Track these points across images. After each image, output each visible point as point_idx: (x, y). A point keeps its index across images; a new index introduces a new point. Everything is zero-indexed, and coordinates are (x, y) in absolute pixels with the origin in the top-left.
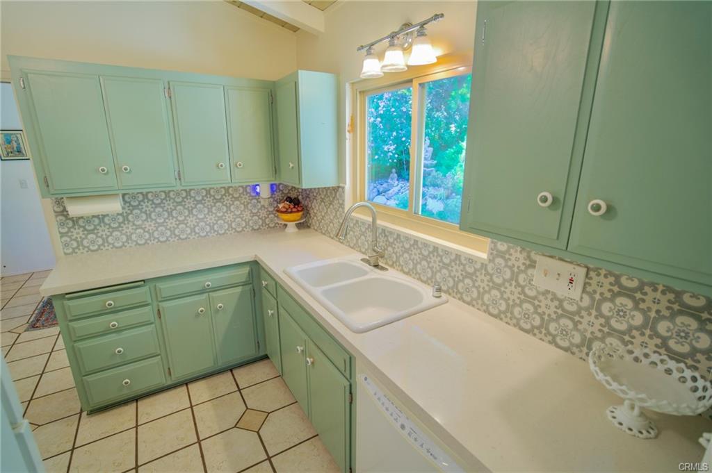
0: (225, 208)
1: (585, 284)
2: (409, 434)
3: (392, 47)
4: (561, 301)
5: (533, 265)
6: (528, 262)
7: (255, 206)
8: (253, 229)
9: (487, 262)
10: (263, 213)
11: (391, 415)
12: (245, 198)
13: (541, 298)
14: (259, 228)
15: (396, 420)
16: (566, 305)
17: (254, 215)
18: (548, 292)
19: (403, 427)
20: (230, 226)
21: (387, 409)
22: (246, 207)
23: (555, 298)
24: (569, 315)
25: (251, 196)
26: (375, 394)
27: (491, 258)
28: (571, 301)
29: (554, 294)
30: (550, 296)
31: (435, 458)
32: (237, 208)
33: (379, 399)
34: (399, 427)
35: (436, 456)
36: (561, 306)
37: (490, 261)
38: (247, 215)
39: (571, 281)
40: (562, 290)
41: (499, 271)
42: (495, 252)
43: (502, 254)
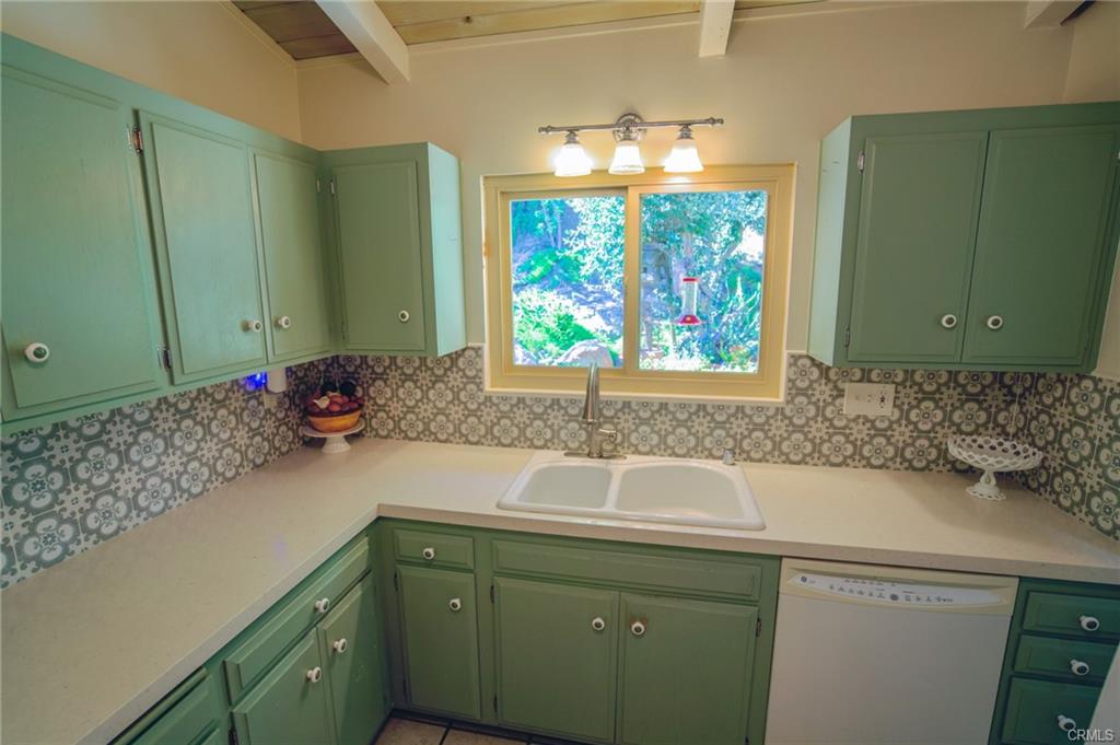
0: (199, 429)
1: (896, 398)
2: (908, 599)
3: (627, 142)
4: (873, 422)
5: (841, 394)
6: (835, 393)
7: (254, 414)
8: (256, 466)
9: (785, 405)
10: (269, 427)
11: (871, 595)
12: (237, 400)
13: (852, 425)
14: (266, 461)
15: (880, 596)
16: (878, 424)
17: (254, 432)
18: (859, 417)
19: (894, 597)
20: (213, 470)
21: (861, 593)
22: (239, 418)
23: (866, 419)
24: (881, 432)
25: (246, 392)
26: (832, 587)
27: (789, 398)
28: (883, 418)
29: (865, 417)
30: (861, 420)
31: (951, 600)
32: (224, 424)
33: (841, 589)
34: (890, 600)
35: (950, 598)
36: (873, 427)
37: (788, 402)
38: (242, 437)
39: (883, 400)
40: (873, 410)
41: (800, 411)
42: (794, 391)
43: (802, 392)
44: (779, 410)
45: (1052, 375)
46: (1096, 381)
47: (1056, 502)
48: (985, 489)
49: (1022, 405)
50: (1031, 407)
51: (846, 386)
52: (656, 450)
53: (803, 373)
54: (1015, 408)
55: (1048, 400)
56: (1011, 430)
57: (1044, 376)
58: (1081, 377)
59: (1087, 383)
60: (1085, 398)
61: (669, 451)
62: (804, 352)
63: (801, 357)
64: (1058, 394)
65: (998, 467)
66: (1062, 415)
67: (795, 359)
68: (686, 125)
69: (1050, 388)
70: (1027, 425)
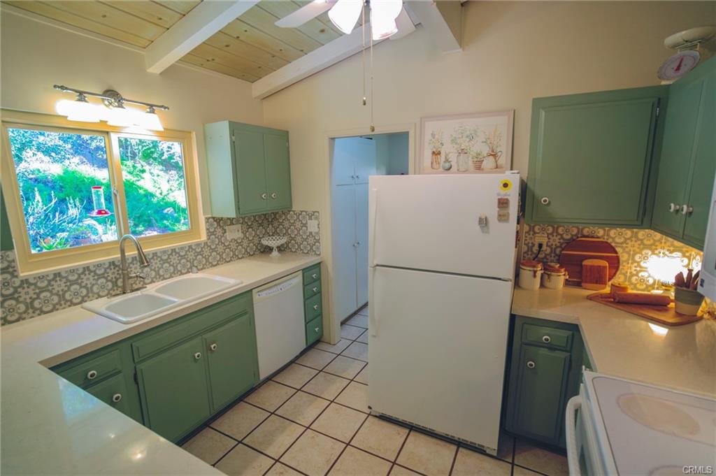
1: (242, 229)
6: (223, 231)
9: (207, 241)
13: (231, 243)
24: (239, 244)
27: (208, 237)
28: (239, 238)
29: (234, 239)
39: (238, 231)
40: (236, 235)
41: (213, 242)
42: (210, 233)
43: (212, 233)
44: (206, 244)
45: (280, 212)
46: (294, 211)
47: (291, 251)
48: (275, 253)
49: (272, 224)
50: (276, 224)
51: (226, 228)
52: (154, 280)
53: (211, 225)
54: (270, 226)
55: (281, 221)
56: (271, 234)
57: (278, 213)
58: (289, 211)
59: (291, 212)
60: (292, 217)
61: (162, 278)
62: (210, 216)
63: (209, 218)
64: (284, 217)
65: (277, 245)
66: (286, 224)
67: (207, 219)
68: (151, 106)
69: (281, 217)
70: (276, 231)
